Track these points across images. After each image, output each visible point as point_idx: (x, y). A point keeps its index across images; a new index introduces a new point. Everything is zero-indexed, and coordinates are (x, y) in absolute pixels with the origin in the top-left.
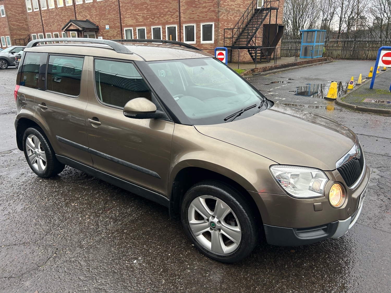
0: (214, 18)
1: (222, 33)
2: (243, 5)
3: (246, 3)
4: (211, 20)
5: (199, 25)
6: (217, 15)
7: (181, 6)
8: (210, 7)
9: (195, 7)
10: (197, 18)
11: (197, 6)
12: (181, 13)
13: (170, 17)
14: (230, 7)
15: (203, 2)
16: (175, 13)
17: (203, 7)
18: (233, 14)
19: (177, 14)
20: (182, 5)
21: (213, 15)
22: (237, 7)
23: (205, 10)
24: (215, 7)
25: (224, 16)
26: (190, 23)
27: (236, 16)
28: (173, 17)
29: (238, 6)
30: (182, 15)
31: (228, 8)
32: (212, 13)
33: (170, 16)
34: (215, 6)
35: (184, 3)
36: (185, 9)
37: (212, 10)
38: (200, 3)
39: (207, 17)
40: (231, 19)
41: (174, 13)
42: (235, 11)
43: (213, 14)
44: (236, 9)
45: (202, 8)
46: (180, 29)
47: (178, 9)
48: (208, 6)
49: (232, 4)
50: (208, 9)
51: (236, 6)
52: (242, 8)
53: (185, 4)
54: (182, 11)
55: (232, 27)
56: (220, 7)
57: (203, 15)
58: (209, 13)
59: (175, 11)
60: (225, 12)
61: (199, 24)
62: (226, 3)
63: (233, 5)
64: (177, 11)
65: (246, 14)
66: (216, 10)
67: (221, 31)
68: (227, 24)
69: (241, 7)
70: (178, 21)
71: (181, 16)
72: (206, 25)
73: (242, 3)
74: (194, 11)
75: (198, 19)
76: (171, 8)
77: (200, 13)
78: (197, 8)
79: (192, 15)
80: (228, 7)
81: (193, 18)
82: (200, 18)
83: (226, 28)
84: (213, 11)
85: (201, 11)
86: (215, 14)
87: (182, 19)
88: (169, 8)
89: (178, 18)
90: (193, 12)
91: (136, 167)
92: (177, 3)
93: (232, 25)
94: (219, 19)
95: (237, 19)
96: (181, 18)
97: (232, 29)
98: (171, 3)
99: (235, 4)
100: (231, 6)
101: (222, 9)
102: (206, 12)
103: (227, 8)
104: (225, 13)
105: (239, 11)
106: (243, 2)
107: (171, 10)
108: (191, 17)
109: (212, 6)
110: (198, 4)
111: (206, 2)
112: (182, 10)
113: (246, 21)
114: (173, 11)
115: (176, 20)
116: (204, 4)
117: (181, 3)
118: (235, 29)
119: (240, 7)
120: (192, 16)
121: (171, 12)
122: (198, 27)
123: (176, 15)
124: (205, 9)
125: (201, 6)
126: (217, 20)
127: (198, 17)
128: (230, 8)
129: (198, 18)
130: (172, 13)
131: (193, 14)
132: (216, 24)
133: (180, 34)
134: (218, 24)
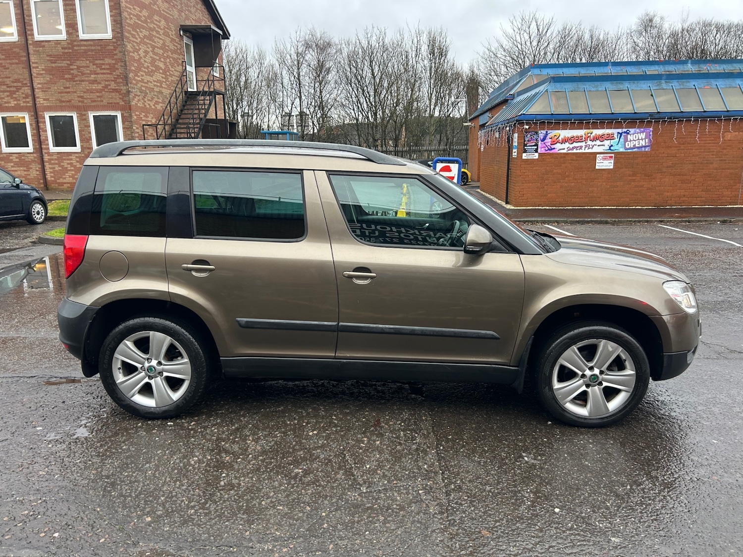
0: (118, 103)
1: (138, 133)
2: (165, 82)
3: (170, 80)
4: (114, 107)
5: (85, 115)
6: (126, 99)
7: (34, 75)
8: (107, 83)
9: (72, 79)
10: (79, 101)
11: (76, 79)
12: (36, 90)
13: (8, 96)
14: (146, 85)
15: (88, 72)
16: (21, 89)
17: (90, 80)
18: (153, 98)
19: (28, 90)
20: (38, 74)
21: (117, 98)
22: (157, 86)
23: (94, 87)
24: (119, 83)
25: (139, 100)
26: (62, 111)
27: (157, 103)
28: (14, 96)
29: (159, 84)
30: (39, 93)
31: (144, 87)
32: (113, 94)
33: (8, 94)
34: (118, 80)
35: (43, 70)
36: (45, 82)
37: (114, 88)
38: (83, 74)
39: (103, 101)
40: (150, 106)
41: (18, 89)
42: (156, 93)
43: (116, 96)
44: (156, 89)
45: (90, 83)
46: (38, 122)
47: (27, 82)
48: (102, 81)
49: (148, 79)
50: (103, 85)
51: (155, 83)
52: (165, 88)
53: (44, 72)
54: (39, 86)
55: (154, 121)
56: (131, 83)
57: (94, 96)
58: (107, 94)
59: (20, 84)
60: (139, 93)
61: (84, 113)
62: (139, 77)
63: (151, 82)
64: (25, 85)
65: (173, 100)
66: (122, 88)
67: (137, 128)
68: (146, 116)
69: (164, 86)
70: (28, 105)
71: (37, 96)
72: (101, 117)
73: (164, 80)
74: (69, 88)
75: (80, 104)
76: (9, 78)
77: (84, 92)
78: (76, 81)
79: (65, 94)
80: (144, 84)
81: (69, 101)
82: (85, 101)
83: (144, 123)
84: (115, 90)
85: (88, 88)
86: (120, 96)
87: (40, 101)
88: (4, 78)
89: (30, 99)
90: (68, 90)
91: (453, 332)
92: (23, 68)
93: (152, 118)
94: (130, 106)
95: (159, 107)
96: (37, 100)
97: (156, 126)
98: (8, 68)
99: (154, 81)
100: (147, 83)
101: (134, 88)
102: (100, 91)
103: (142, 86)
104: (139, 96)
105: (161, 92)
106: (165, 78)
107: (8, 83)
108: (63, 99)
109: (112, 81)
110: (79, 75)
111: (98, 72)
112: (39, 84)
113: (174, 111)
114: (15, 84)
115: (24, 102)
116: (92, 76)
117: (34, 71)
118: (159, 126)
119: (161, 87)
120: (66, 97)
121: (8, 87)
122: (83, 119)
123: (23, 94)
124: (96, 85)
125: (87, 79)
126: (127, 109)
127: (80, 99)
128: (146, 87)
129: (82, 102)
130: (12, 89)
131: (69, 92)
132: (125, 115)
133: (39, 132)
134: (131, 115)
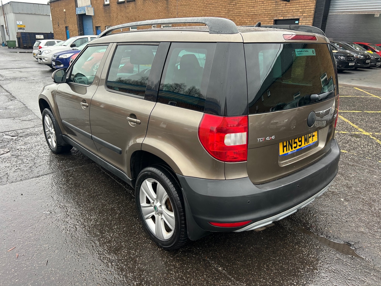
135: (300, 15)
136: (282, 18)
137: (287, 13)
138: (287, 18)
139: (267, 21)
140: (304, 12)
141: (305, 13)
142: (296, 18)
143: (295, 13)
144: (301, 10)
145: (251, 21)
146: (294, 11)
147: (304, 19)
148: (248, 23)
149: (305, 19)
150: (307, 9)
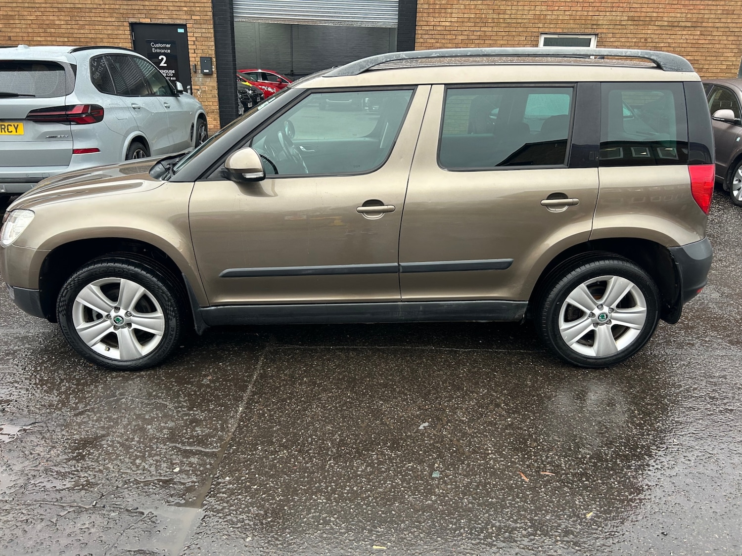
135: (185, 17)
136: (148, 21)
137: (156, 12)
138: (159, 22)
139: (114, 25)
140: (192, 13)
141: (195, 14)
142: (178, 22)
143: (175, 13)
144: (185, 9)
145: (70, 22)
146: (171, 8)
147: (195, 26)
148: (64, 27)
149: (199, 26)
150: (198, 9)
